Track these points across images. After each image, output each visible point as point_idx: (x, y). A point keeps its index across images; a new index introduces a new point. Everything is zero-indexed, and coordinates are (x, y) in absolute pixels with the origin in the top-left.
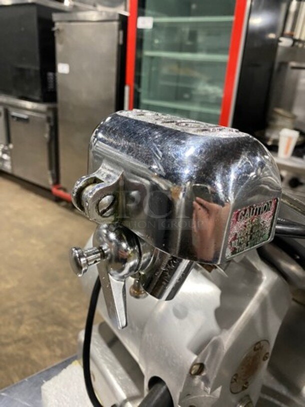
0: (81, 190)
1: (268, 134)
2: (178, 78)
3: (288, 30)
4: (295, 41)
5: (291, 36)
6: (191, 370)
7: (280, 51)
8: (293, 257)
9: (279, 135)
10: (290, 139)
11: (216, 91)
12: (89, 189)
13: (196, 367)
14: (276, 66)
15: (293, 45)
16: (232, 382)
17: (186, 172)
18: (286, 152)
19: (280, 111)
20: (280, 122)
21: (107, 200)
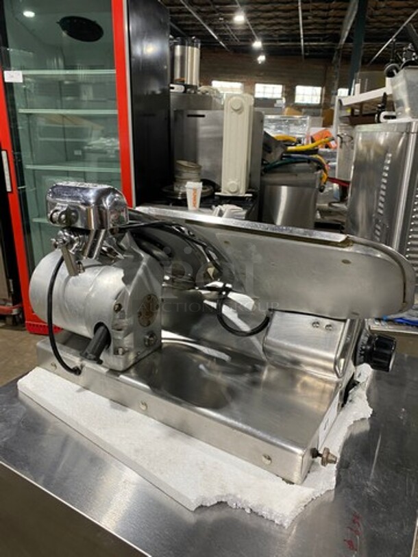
0: (52, 215)
1: (176, 189)
2: (64, 132)
3: (177, 76)
4: (186, 87)
5: (182, 82)
6: (114, 308)
7: (172, 97)
8: (155, 245)
9: (185, 188)
10: (195, 190)
11: (112, 143)
12: (55, 214)
13: (117, 306)
14: (172, 114)
15: (185, 92)
16: (139, 317)
17: (92, 201)
18: (194, 205)
19: (184, 163)
20: (185, 175)
21: (63, 216)
